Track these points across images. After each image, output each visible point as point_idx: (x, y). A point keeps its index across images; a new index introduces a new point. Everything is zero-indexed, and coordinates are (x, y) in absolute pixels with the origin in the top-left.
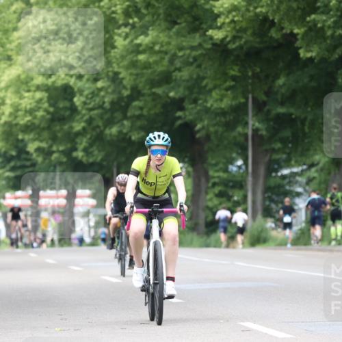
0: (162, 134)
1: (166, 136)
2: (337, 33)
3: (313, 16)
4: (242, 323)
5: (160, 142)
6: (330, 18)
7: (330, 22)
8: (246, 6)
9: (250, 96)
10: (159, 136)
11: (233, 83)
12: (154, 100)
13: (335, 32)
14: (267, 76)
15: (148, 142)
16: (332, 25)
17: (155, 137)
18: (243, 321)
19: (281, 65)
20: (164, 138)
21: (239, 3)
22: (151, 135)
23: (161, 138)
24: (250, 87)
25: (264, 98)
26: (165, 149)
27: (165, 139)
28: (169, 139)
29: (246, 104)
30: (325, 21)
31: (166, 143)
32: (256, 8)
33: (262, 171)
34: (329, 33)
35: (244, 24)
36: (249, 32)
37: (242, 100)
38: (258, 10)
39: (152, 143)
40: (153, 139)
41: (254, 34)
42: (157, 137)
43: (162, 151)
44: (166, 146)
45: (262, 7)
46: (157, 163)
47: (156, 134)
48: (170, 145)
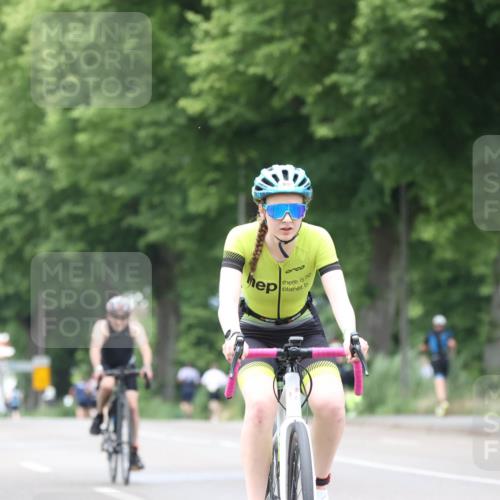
0: (290, 168)
1: (302, 173)
3: (333, 78)
5: (289, 186)
6: (359, 80)
7: (360, 85)
8: (234, 64)
10: (285, 173)
15: (258, 188)
17: (275, 176)
20: (296, 177)
22: (266, 173)
23: (291, 176)
24: (242, 181)
26: (298, 201)
27: (299, 180)
28: (308, 181)
30: (351, 85)
31: (301, 189)
32: (248, 66)
34: (358, 102)
35: (234, 88)
36: (243, 100)
38: (253, 70)
39: (269, 189)
40: (272, 180)
42: (280, 176)
43: (294, 207)
44: (302, 196)
45: (257, 65)
46: (282, 237)
47: (277, 169)
48: (310, 191)
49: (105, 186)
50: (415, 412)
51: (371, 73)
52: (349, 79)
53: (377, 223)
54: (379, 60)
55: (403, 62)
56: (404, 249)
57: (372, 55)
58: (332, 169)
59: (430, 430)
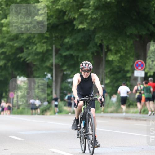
2: (93, 17)
3: (82, 9)
4: (50, 149)
6: (90, 10)
7: (90, 12)
8: (52, 5)
9: (54, 46)
11: (46, 40)
12: (11, 48)
13: (92, 16)
14: (61, 37)
16: (91, 13)
18: (51, 148)
19: (68, 32)
21: (48, 4)
24: (54, 42)
25: (59, 47)
29: (52, 50)
30: (87, 12)
32: (56, 6)
33: (59, 80)
34: (90, 17)
35: (52, 13)
36: (54, 17)
37: (50, 48)
38: (57, 7)
41: (56, 18)
45: (59, 6)
49: (11, 43)
50: (107, 112)
51: (93, 8)
52: (87, 10)
53: (95, 54)
54: (96, 4)
55: (103, 5)
56: (104, 63)
57: (94, 3)
58: (82, 38)
59: (112, 118)
